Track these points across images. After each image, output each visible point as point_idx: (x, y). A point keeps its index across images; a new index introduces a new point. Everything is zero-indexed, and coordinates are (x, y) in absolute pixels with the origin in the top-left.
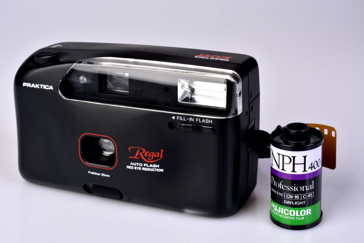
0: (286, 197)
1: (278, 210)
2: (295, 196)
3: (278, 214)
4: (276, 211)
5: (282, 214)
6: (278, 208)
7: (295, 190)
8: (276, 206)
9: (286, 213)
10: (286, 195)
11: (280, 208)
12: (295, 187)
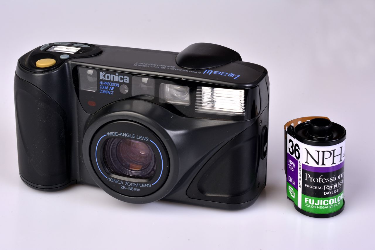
0: (326, 189)
1: (316, 204)
2: (334, 186)
3: (317, 207)
4: (314, 205)
5: (321, 206)
6: (316, 202)
7: (334, 181)
8: (313, 200)
9: (326, 204)
10: (326, 187)
11: (318, 201)
12: (334, 178)
